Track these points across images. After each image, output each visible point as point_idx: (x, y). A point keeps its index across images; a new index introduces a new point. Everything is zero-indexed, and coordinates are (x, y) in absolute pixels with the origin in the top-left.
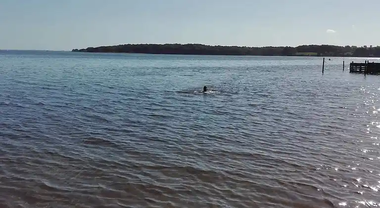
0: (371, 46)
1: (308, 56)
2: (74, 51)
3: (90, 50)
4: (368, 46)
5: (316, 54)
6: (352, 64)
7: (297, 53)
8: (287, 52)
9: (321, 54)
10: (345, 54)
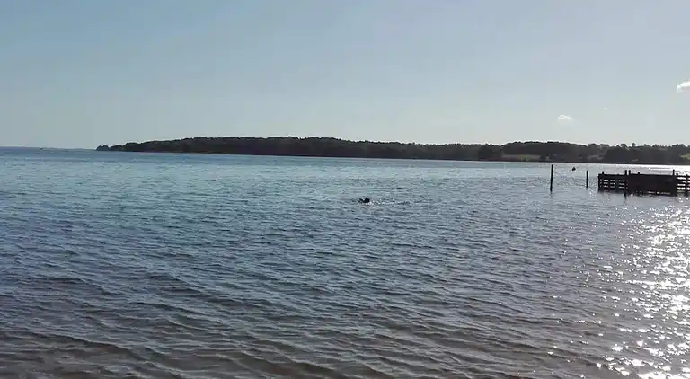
0: (633, 144)
1: (524, 161)
2: (100, 148)
3: (132, 147)
4: (629, 145)
5: (538, 157)
6: (602, 177)
7: (505, 156)
8: (486, 153)
9: (548, 158)
10: (589, 158)
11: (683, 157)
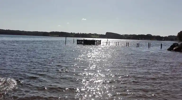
1: (55, 36)
5: (58, 36)
7: (50, 35)
10: (71, 36)
11: (91, 36)
